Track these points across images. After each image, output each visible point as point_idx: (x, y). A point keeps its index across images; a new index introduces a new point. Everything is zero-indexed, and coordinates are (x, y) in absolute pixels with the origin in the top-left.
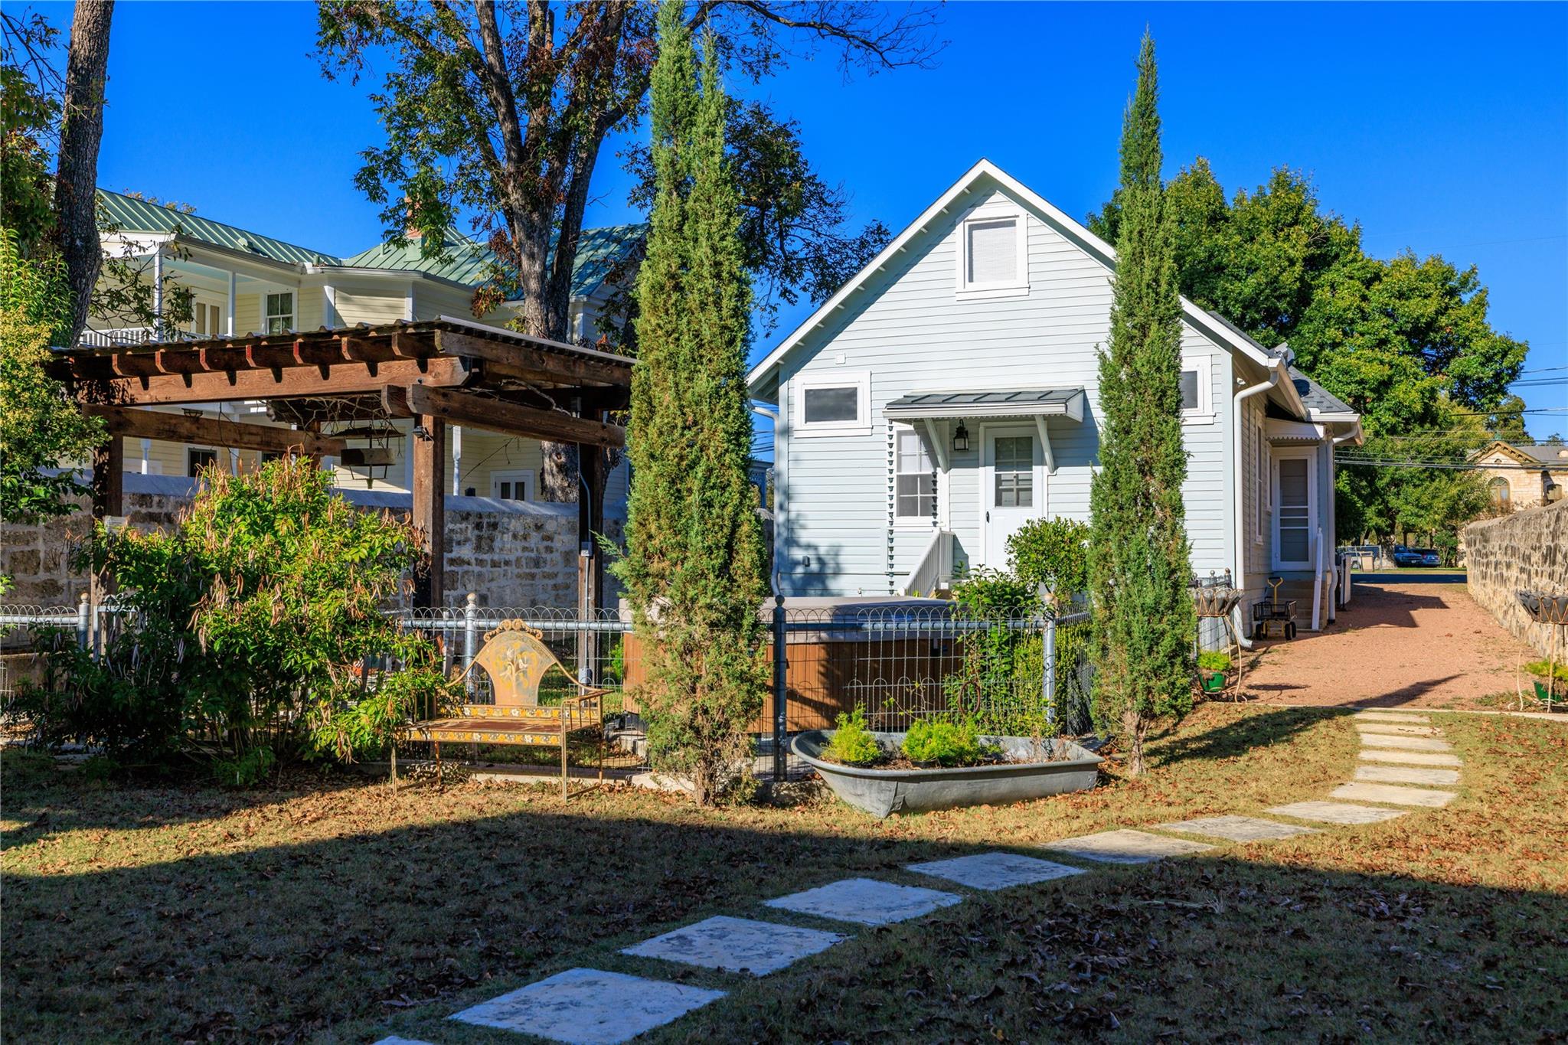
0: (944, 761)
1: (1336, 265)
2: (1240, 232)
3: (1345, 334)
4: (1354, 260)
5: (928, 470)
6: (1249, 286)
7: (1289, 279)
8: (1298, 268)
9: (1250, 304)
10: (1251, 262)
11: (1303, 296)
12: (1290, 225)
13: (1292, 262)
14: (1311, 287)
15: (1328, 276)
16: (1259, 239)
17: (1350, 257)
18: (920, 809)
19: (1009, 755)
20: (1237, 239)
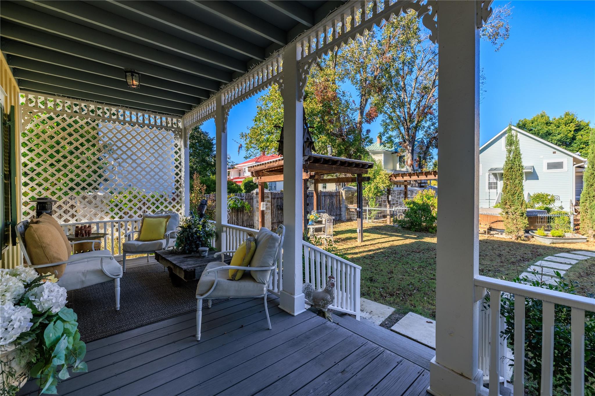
0: (560, 236)
1: (582, 130)
2: (556, 126)
3: (586, 146)
4: (588, 129)
5: (495, 181)
6: (559, 137)
7: (570, 135)
8: (572, 132)
9: (559, 140)
10: (559, 132)
11: (574, 138)
12: (570, 123)
13: (571, 131)
14: (576, 136)
15: (580, 133)
16: (561, 127)
17: (587, 128)
18: (555, 243)
19: (566, 236)
20: (555, 128)
